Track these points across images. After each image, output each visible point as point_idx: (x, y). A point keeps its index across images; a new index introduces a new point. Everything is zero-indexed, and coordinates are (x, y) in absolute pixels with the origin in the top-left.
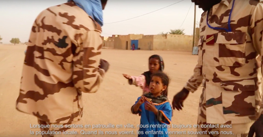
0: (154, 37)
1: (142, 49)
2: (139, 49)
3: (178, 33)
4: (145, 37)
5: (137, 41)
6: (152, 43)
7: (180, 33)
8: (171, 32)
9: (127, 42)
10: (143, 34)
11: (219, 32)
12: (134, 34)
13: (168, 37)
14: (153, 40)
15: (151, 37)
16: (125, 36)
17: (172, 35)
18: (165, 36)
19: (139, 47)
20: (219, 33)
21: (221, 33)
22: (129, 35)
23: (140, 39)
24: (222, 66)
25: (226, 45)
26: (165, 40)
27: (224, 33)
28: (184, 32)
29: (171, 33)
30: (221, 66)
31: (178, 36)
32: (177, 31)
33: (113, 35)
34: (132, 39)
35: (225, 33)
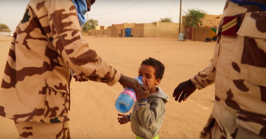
0: (145, 25)
1: (135, 37)
2: (132, 36)
3: (166, 21)
4: (136, 25)
5: (130, 29)
6: (143, 30)
7: (168, 21)
8: (160, 20)
9: (122, 30)
10: (136, 23)
11: (248, 11)
12: (128, 23)
13: (157, 25)
14: (143, 28)
15: (142, 25)
16: (120, 25)
17: (161, 23)
18: (155, 24)
19: (132, 34)
20: (246, 14)
21: (250, 13)
22: (123, 24)
23: (133, 28)
24: (245, 82)
25: (257, 41)
26: (155, 27)
27: (257, 14)
28: (172, 20)
29: (160, 22)
30: (243, 81)
31: (167, 24)
32: (166, 19)
33: (112, 25)
34: (125, 27)
35: (258, 12)
